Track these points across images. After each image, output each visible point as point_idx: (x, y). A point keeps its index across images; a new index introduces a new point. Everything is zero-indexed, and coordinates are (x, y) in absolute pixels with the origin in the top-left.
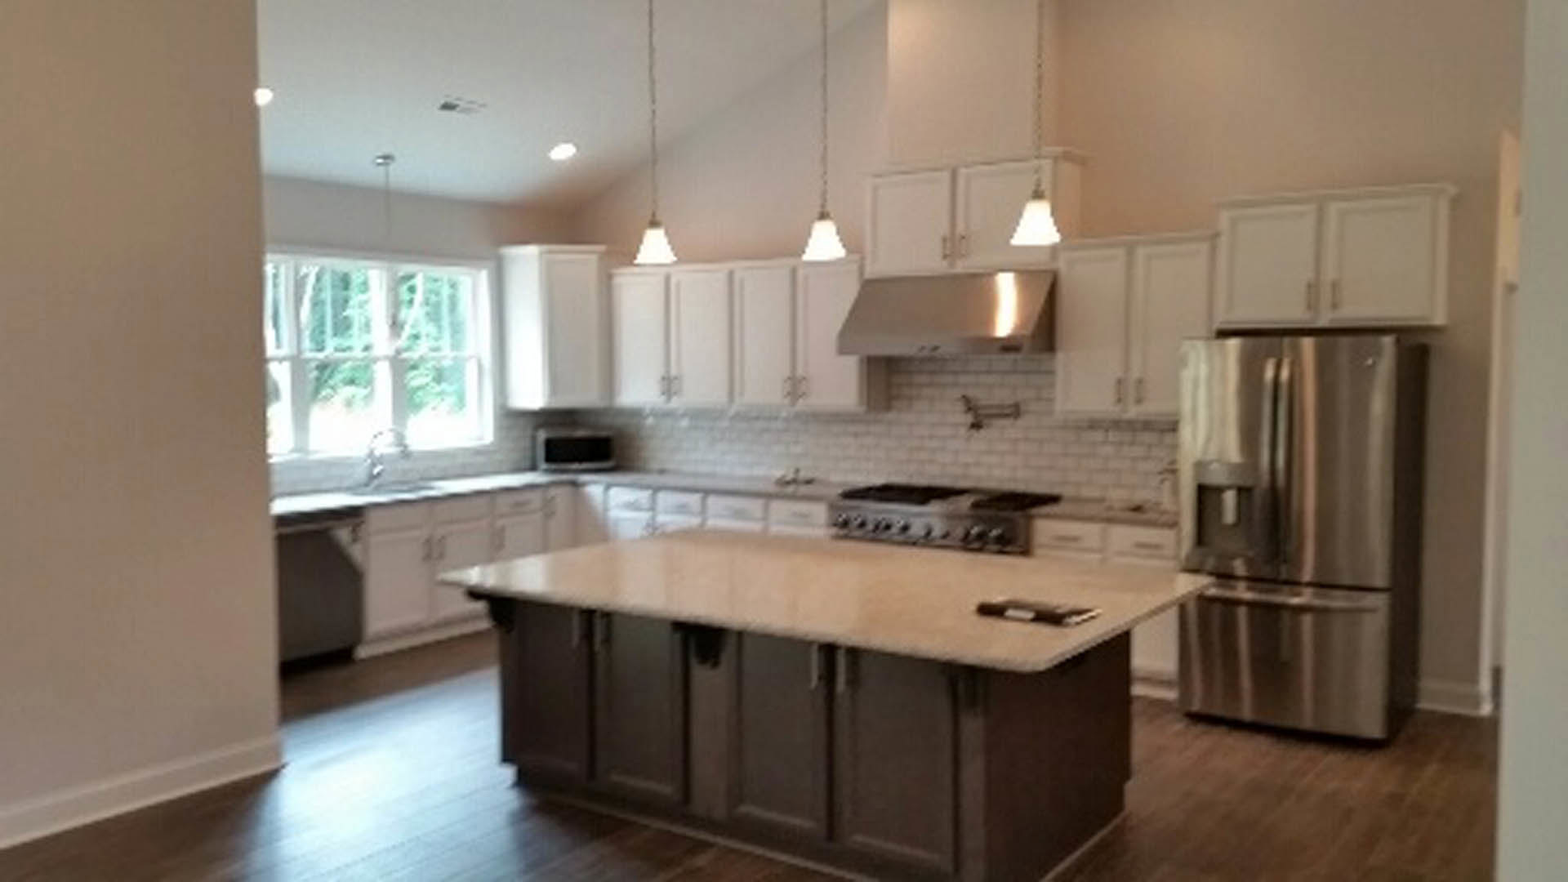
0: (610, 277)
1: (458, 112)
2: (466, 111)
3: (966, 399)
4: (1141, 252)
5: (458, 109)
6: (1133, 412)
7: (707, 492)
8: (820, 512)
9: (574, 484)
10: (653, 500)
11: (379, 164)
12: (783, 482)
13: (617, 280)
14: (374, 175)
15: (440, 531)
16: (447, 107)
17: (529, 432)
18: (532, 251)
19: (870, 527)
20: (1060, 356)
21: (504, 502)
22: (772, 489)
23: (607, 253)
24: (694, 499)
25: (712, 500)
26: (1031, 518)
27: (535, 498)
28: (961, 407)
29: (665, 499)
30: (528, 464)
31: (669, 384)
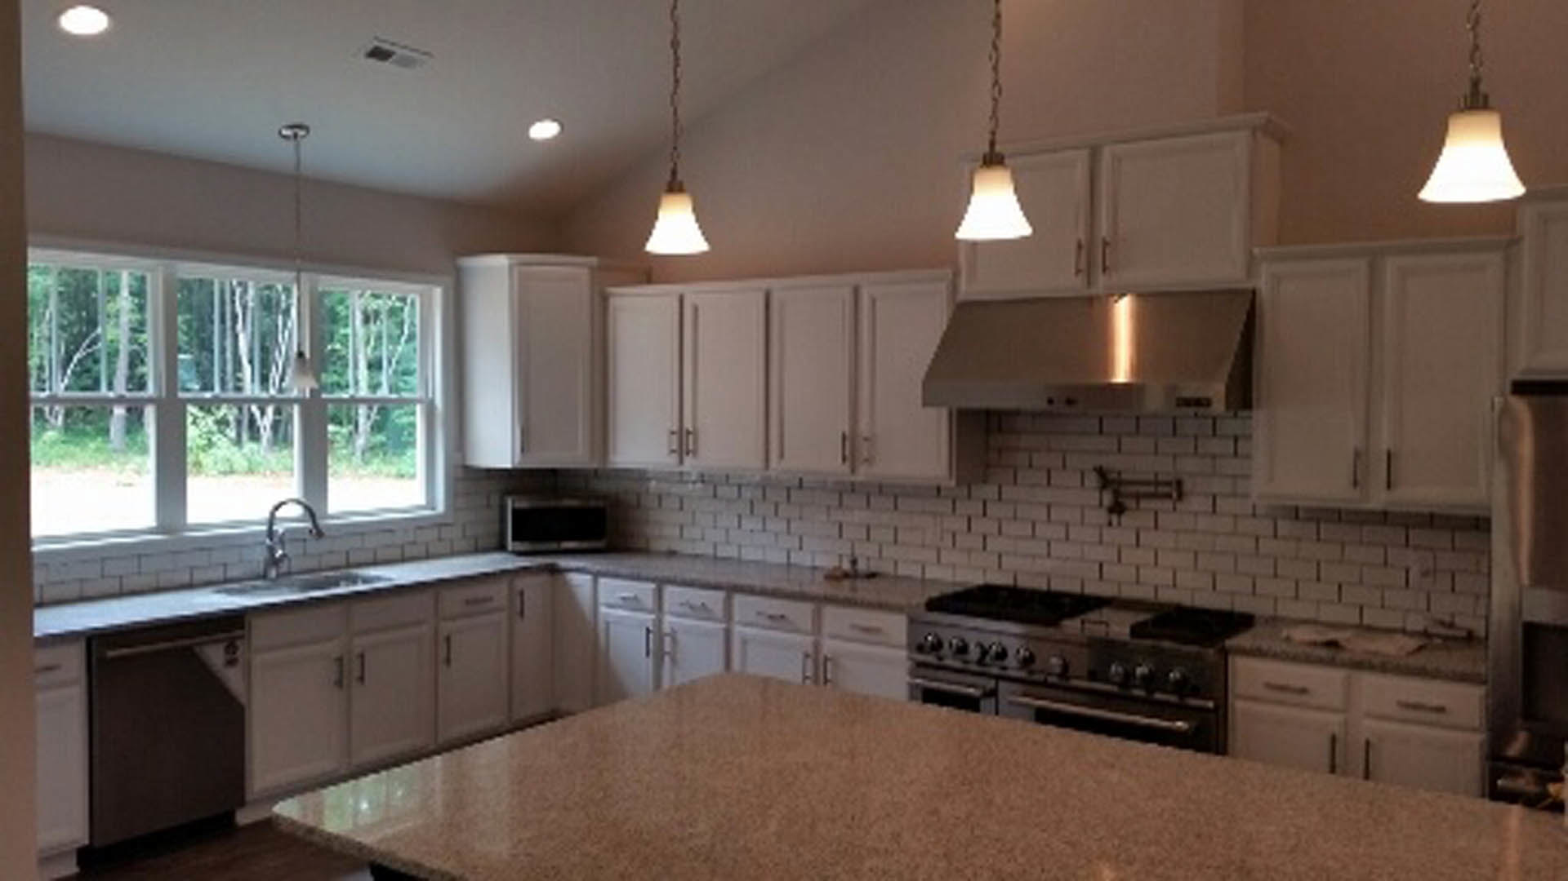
0: (605, 299)
1: (391, 63)
2: (406, 62)
3: (1101, 472)
4: (1391, 266)
5: (394, 57)
6: (1378, 499)
7: (733, 589)
8: (896, 626)
9: (553, 570)
10: (659, 595)
11: (285, 137)
12: (834, 576)
13: (614, 302)
14: (280, 154)
15: (360, 643)
16: (378, 54)
17: (495, 500)
18: (501, 261)
19: (974, 653)
20: (1259, 416)
21: (452, 601)
22: (820, 587)
23: (600, 268)
24: (715, 599)
25: (738, 599)
26: (1225, 653)
27: (500, 592)
28: (1092, 480)
29: (673, 595)
30: (494, 541)
31: (684, 441)
